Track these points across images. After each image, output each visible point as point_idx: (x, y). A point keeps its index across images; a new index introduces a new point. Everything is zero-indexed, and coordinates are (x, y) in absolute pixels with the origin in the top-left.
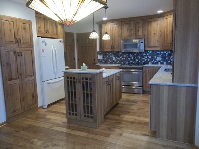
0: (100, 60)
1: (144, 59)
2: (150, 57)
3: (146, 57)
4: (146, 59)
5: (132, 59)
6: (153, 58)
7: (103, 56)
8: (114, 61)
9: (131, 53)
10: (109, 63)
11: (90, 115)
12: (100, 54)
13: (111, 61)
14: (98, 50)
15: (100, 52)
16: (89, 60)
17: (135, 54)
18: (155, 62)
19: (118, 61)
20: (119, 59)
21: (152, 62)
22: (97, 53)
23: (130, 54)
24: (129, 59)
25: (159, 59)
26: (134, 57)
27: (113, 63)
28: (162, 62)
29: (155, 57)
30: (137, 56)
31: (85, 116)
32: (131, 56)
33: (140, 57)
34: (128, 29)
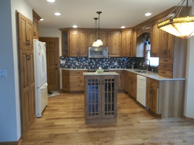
0: (63, 65)
1: (104, 64)
2: (109, 62)
3: (106, 62)
4: (106, 64)
5: (94, 64)
6: (111, 64)
7: (66, 61)
8: (77, 66)
9: (93, 58)
10: (72, 67)
11: (111, 112)
12: (63, 59)
13: (74, 66)
14: (61, 55)
15: (63, 58)
16: (50, 65)
17: (97, 60)
18: (113, 66)
19: (81, 66)
20: (82, 64)
21: (111, 66)
22: (59, 58)
23: (93, 60)
24: (91, 64)
25: (116, 64)
26: (96, 63)
27: (76, 67)
28: (118, 66)
29: (113, 62)
30: (98, 61)
31: (106, 114)
32: (93, 61)
33: (101, 63)
34: (93, 38)
